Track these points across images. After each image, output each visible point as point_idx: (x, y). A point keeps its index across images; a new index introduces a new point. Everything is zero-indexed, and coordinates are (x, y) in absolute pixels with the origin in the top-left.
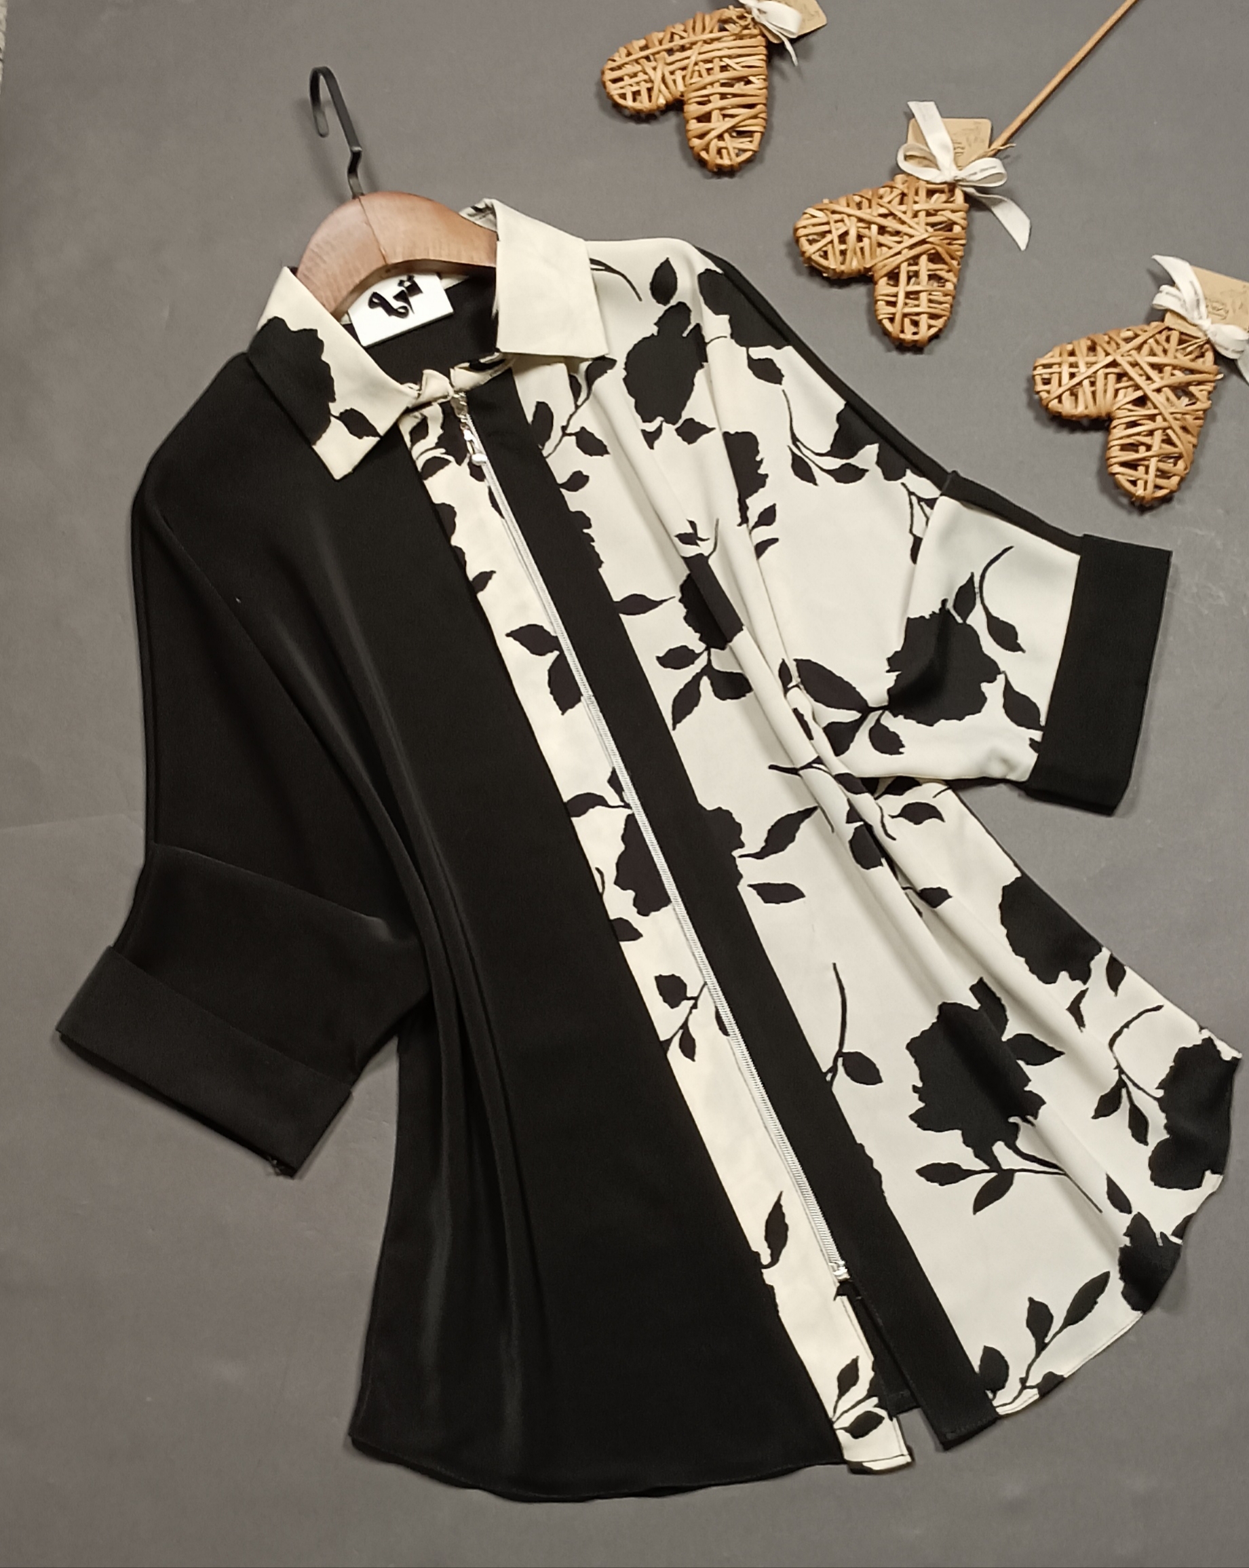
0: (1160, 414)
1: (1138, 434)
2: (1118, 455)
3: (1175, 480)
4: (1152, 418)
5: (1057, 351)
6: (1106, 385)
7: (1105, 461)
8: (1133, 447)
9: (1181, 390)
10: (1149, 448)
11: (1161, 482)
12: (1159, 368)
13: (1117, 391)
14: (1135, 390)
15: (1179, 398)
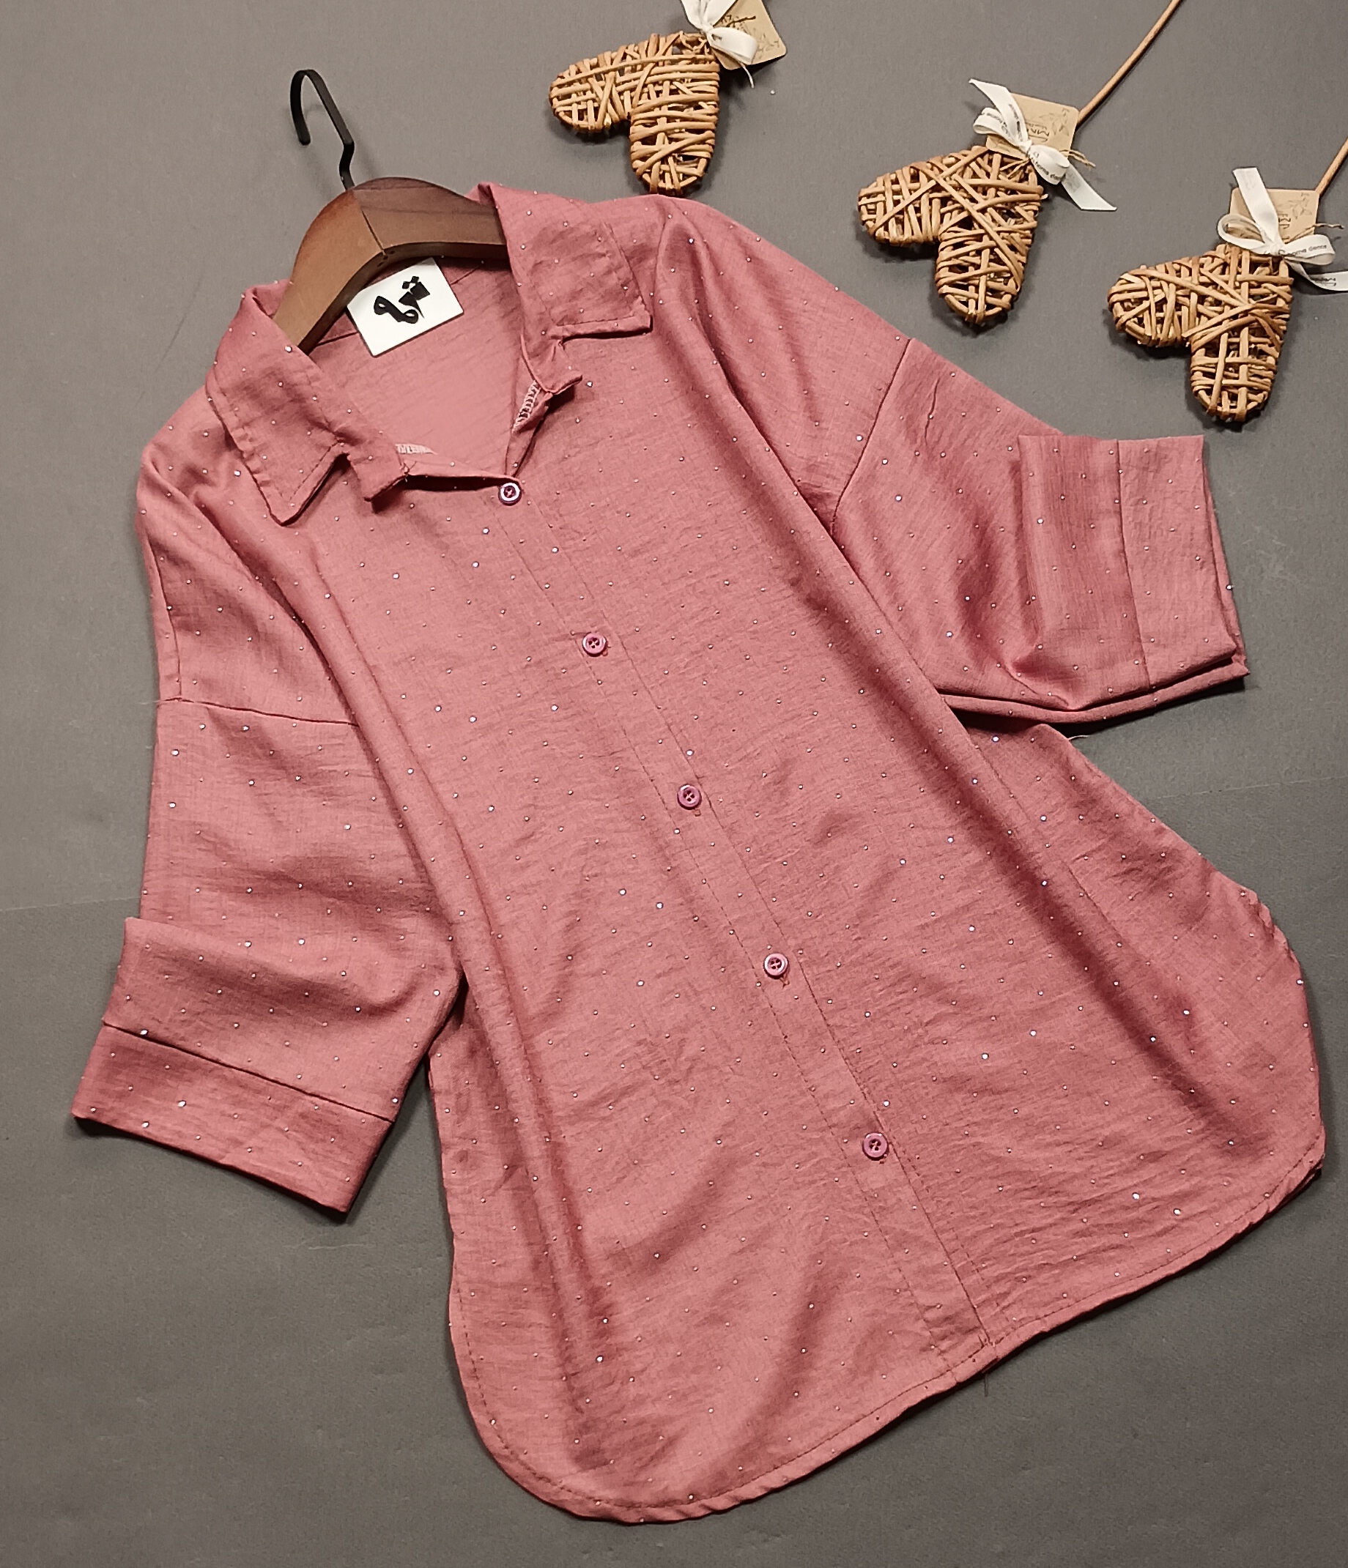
0: (987, 233)
1: (966, 254)
2: (946, 276)
3: (1008, 298)
4: (979, 238)
5: (879, 180)
6: (931, 211)
7: (932, 285)
8: (962, 267)
9: (1007, 212)
10: (977, 267)
11: (993, 300)
12: (981, 189)
13: (942, 215)
14: (959, 213)
15: (1006, 219)
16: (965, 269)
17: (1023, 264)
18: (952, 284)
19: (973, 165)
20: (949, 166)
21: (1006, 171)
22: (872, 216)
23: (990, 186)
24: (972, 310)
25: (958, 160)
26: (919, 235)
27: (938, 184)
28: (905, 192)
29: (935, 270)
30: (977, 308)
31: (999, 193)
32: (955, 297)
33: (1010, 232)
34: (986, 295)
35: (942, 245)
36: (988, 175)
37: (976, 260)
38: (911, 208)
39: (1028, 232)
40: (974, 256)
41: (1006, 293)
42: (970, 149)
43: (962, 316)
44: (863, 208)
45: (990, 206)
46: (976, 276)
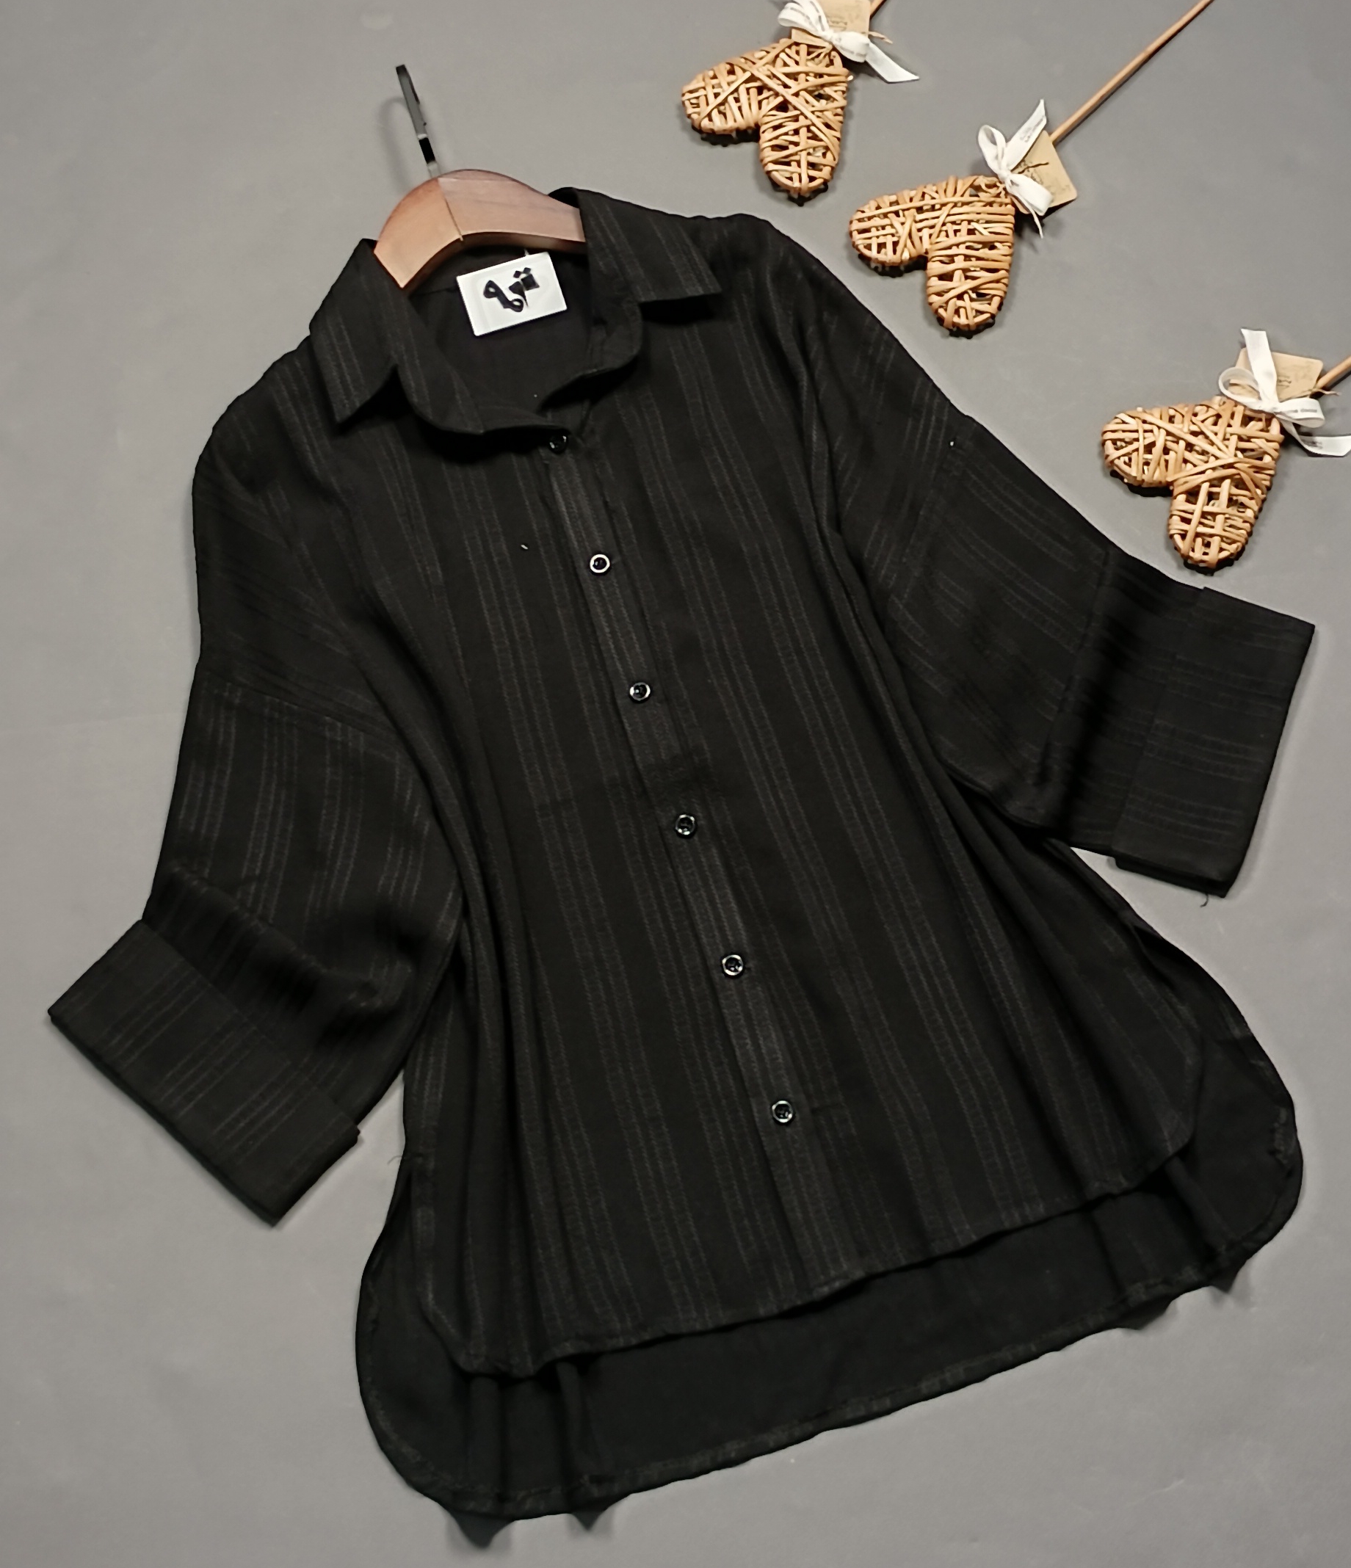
1: (785, 134)
2: (770, 157)
8: (783, 147)
9: (816, 92)
10: (796, 144)
12: (792, 76)
15: (817, 100)
16: (786, 148)
17: (838, 139)
18: (776, 162)
19: (783, 56)
20: (761, 59)
21: (813, 59)
22: (697, 110)
23: (799, 73)
24: (796, 184)
25: (768, 52)
26: (741, 123)
27: (753, 75)
28: (724, 85)
29: (760, 150)
30: (800, 181)
31: (808, 78)
32: (780, 174)
33: (821, 111)
34: (808, 169)
35: (762, 130)
36: (797, 63)
37: (795, 139)
38: (731, 99)
39: (839, 111)
40: (793, 135)
41: (825, 165)
42: (778, 42)
43: (787, 190)
44: (687, 103)
45: (801, 90)
46: (796, 154)
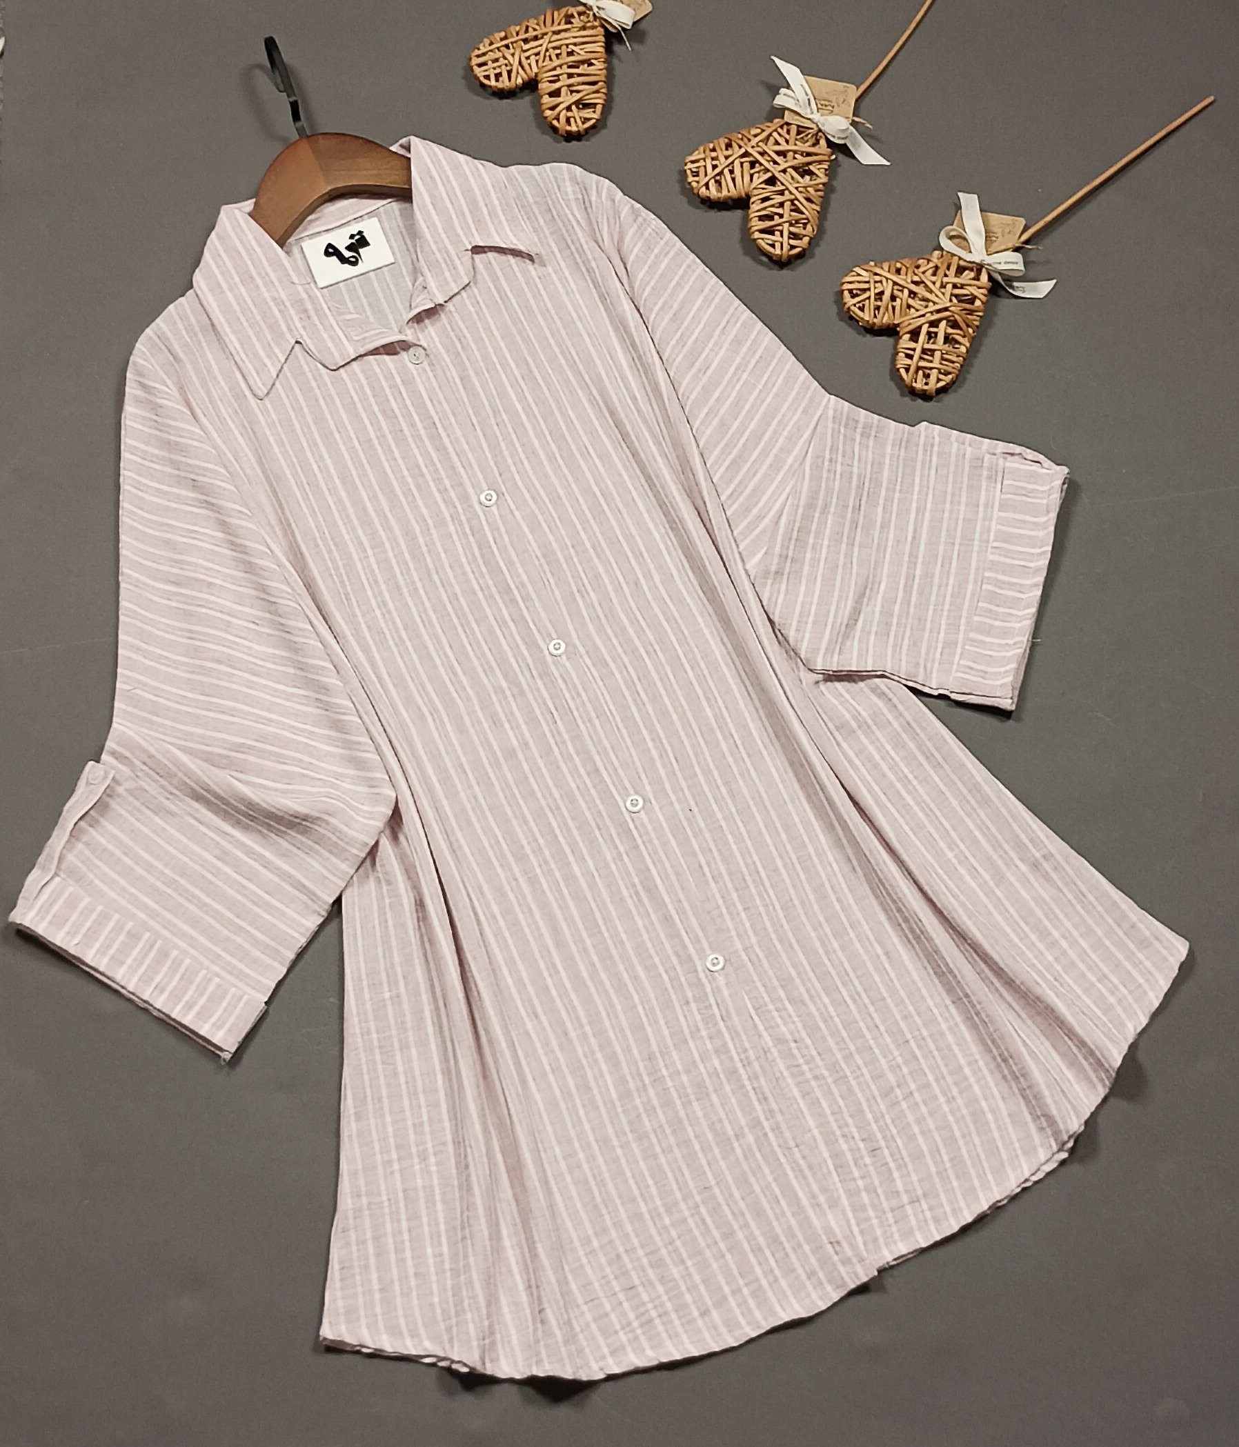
1: (772, 206)
2: (757, 225)
3: (806, 239)
4: (781, 193)
5: (701, 149)
7: (746, 231)
8: (770, 217)
9: (804, 171)
10: (781, 216)
11: (793, 242)
12: (782, 154)
13: (752, 176)
15: (802, 177)
